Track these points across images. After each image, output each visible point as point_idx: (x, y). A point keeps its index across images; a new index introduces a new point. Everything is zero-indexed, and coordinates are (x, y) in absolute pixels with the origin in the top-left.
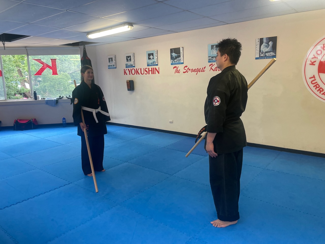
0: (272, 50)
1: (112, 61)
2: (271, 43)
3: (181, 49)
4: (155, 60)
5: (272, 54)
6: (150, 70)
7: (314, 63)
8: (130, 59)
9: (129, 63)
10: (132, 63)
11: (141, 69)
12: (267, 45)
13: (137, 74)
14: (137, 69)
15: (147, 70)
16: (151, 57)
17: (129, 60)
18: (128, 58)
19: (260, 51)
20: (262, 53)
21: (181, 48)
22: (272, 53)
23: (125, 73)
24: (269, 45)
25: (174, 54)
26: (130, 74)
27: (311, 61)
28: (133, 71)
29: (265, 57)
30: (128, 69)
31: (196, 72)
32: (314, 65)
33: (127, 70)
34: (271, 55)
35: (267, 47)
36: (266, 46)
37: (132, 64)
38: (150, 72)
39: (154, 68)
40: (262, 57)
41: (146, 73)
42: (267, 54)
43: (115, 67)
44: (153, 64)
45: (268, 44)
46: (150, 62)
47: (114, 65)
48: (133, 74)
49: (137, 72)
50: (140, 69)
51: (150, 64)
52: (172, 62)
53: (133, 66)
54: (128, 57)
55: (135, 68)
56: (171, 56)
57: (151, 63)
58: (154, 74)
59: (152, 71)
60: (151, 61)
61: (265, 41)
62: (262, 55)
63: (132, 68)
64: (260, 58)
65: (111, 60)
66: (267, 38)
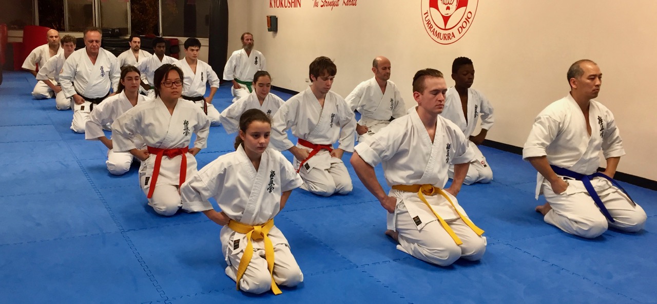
13: (281, 7)
23: (271, 4)
31: (332, 7)
38: (293, 4)
41: (289, 5)
48: (278, 6)
49: (282, 3)
59: (294, 2)
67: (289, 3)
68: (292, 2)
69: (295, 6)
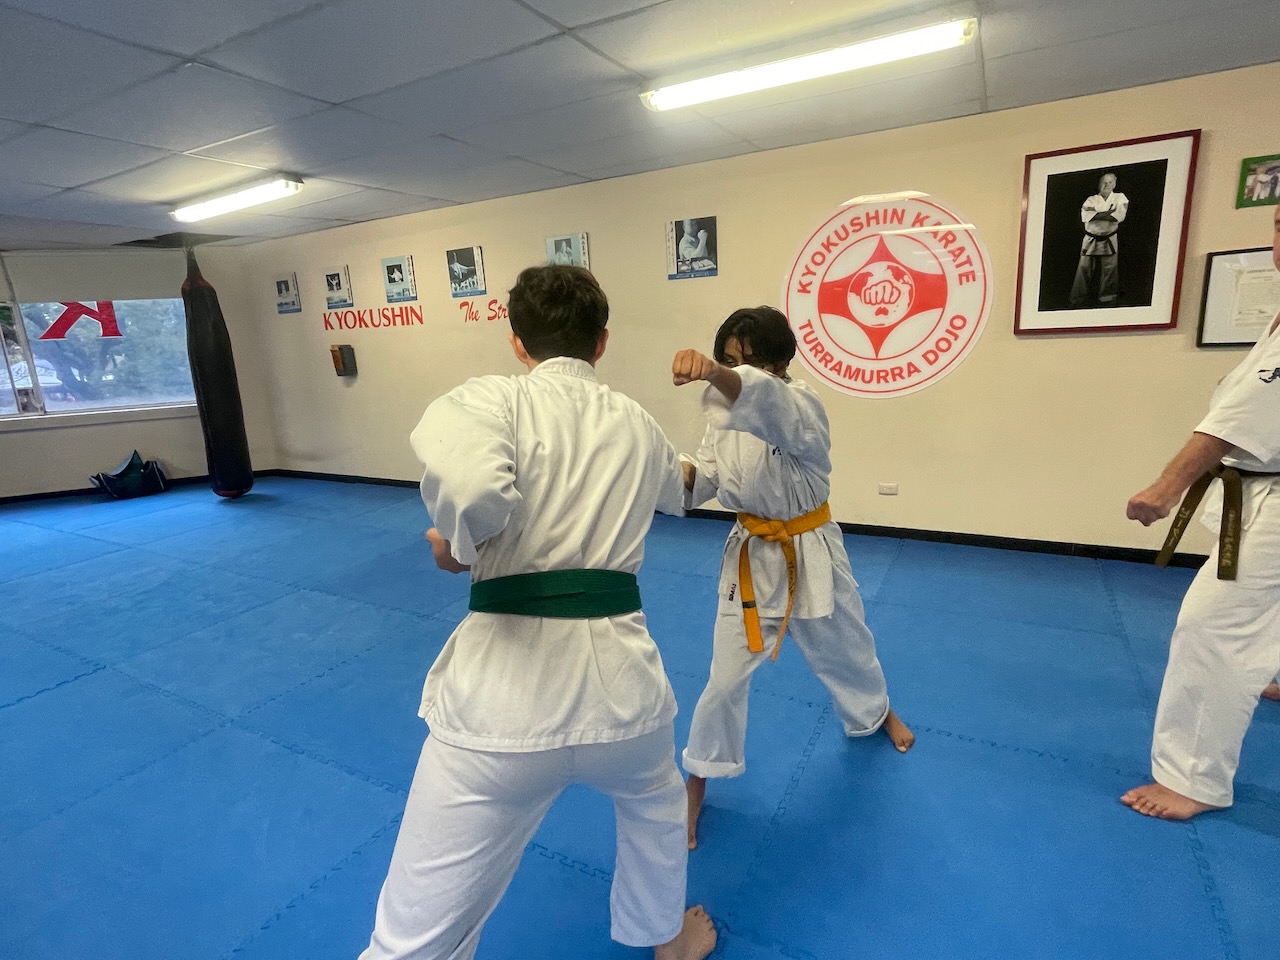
0: (706, 255)
1: (287, 289)
2: (702, 235)
3: (476, 252)
4: (407, 284)
5: (708, 264)
6: (396, 314)
7: (808, 288)
8: (339, 284)
9: (337, 295)
10: (342, 294)
11: (371, 311)
12: (693, 240)
13: (361, 326)
14: (359, 312)
15: (390, 314)
16: (396, 275)
17: (335, 288)
18: (333, 281)
19: (678, 257)
20: (683, 262)
21: (475, 249)
22: (706, 260)
23: (327, 323)
24: (698, 240)
25: (458, 267)
26: (341, 328)
27: (801, 283)
28: (350, 316)
29: (693, 273)
30: (336, 313)
32: (809, 292)
33: (334, 315)
34: (706, 268)
35: (695, 244)
36: (691, 243)
37: (344, 298)
38: (398, 320)
39: (406, 308)
40: (684, 272)
41: (387, 322)
42: (696, 266)
43: (296, 307)
44: (403, 297)
45: (696, 237)
46: (395, 291)
47: (293, 303)
48: (351, 325)
49: (361, 320)
50: (368, 313)
51: (395, 297)
52: (456, 289)
53: (349, 302)
54: (333, 277)
55: (354, 309)
56: (451, 271)
57: (399, 294)
58: (408, 323)
59: (401, 316)
60: (396, 289)
61: (687, 228)
62: (684, 268)
63: (345, 310)
64: (680, 275)
65: (283, 287)
66: (692, 220)
67: (386, 317)
68: (394, 316)
69: (406, 322)
